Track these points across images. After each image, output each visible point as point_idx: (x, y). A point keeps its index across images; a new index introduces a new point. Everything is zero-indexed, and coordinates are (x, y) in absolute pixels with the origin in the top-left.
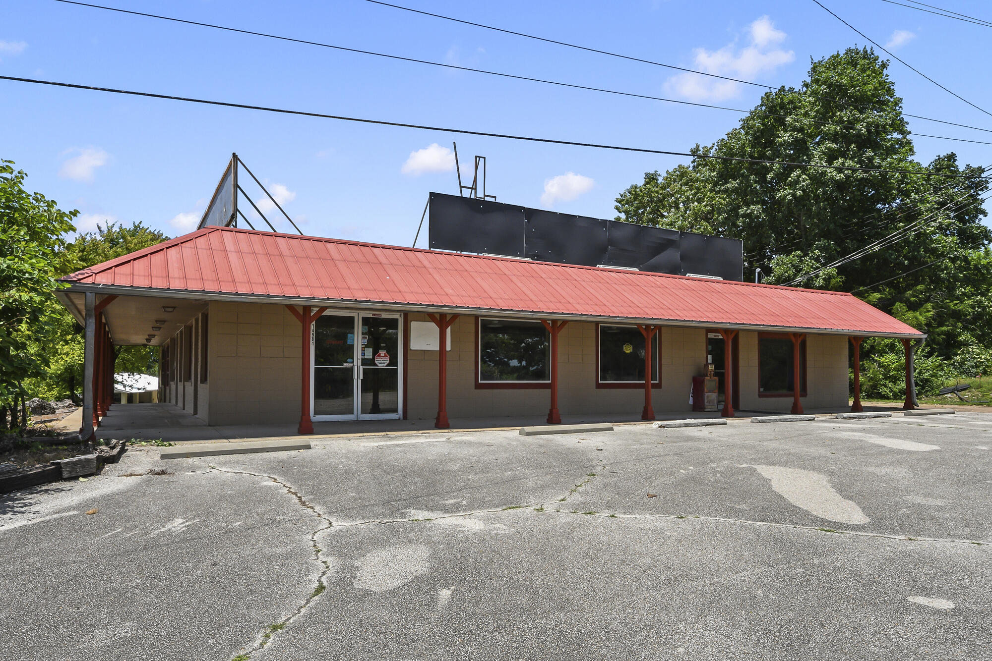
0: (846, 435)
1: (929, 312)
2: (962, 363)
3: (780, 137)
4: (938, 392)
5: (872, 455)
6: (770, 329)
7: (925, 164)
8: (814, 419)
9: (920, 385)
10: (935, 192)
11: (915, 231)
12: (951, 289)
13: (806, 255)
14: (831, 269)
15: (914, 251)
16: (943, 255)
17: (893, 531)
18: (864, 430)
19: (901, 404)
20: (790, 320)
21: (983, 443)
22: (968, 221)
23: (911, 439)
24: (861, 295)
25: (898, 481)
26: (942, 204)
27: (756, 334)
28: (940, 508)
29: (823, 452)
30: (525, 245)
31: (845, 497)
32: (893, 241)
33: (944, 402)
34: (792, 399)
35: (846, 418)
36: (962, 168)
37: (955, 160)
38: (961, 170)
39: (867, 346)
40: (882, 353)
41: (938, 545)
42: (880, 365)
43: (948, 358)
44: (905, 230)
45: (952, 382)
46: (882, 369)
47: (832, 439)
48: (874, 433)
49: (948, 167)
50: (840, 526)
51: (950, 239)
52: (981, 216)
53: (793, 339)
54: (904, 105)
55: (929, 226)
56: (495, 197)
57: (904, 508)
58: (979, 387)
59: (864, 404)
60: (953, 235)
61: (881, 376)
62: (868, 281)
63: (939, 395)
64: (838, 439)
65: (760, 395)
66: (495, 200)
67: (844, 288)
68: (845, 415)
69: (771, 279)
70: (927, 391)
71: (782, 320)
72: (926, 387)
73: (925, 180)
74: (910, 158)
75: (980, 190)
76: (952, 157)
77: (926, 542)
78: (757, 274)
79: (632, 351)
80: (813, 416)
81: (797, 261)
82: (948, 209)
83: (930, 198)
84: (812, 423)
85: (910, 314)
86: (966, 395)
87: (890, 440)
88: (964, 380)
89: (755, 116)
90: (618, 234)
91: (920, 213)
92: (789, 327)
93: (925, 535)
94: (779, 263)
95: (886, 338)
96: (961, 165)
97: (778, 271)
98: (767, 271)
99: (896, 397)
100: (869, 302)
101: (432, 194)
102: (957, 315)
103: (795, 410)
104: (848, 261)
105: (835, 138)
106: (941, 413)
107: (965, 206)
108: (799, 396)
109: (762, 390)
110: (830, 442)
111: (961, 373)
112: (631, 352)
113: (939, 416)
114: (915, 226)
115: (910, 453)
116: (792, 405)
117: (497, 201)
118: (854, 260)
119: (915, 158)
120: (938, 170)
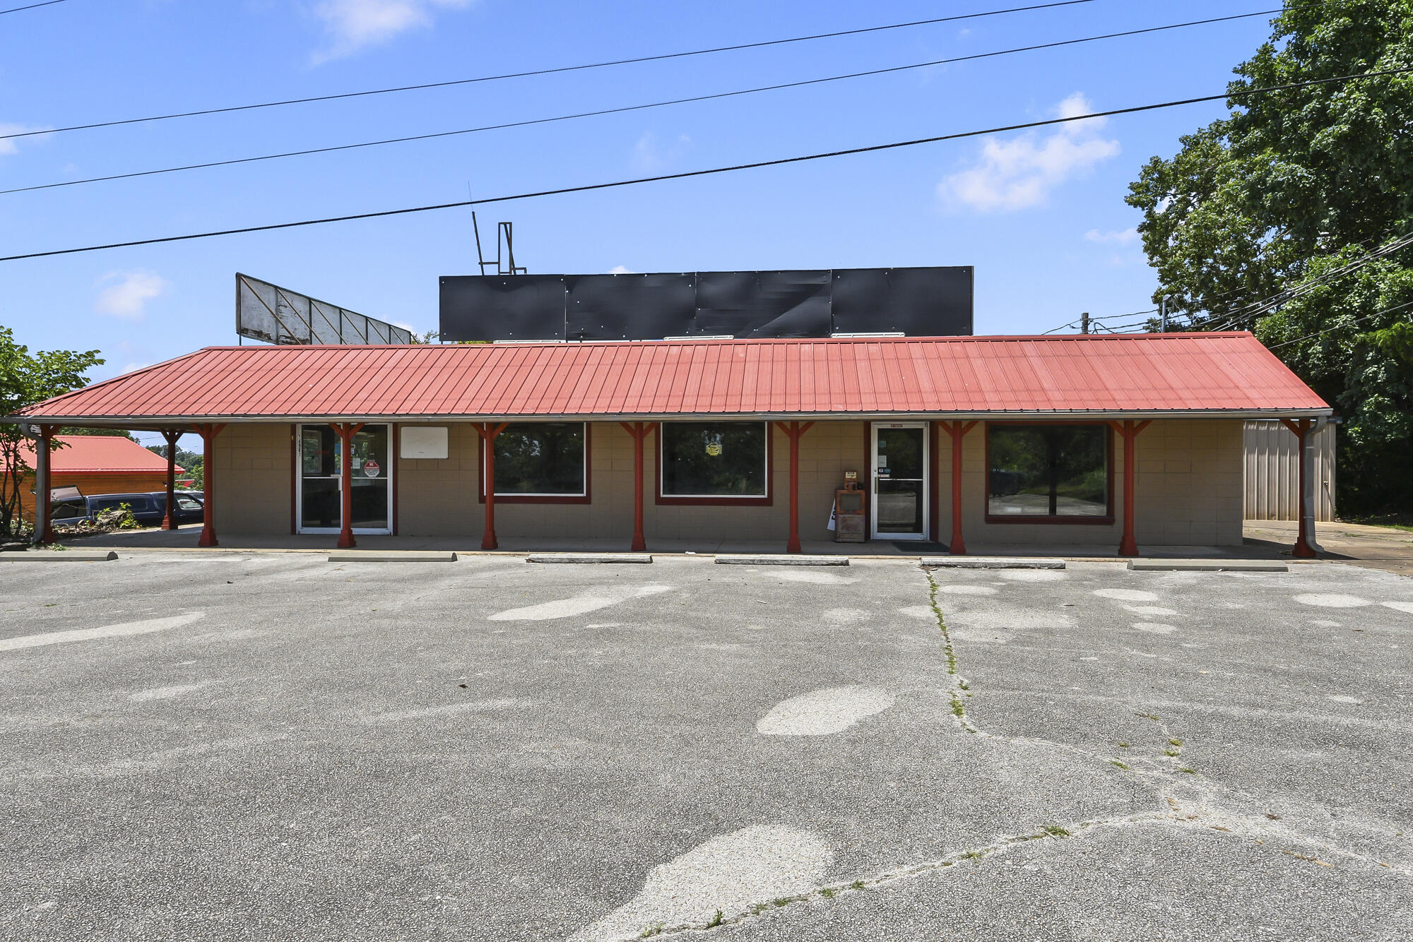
30: (566, 323)
56: (525, 269)
66: (525, 272)
79: (721, 453)
90: (710, 289)
101: (441, 279)
112: (719, 455)
117: (528, 274)
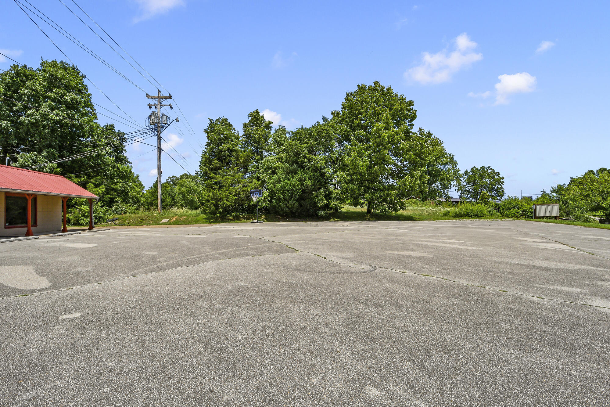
0: (53, 244)
1: (103, 189)
2: (116, 209)
3: (22, 90)
4: (105, 221)
5: (64, 252)
6: (14, 191)
7: (102, 126)
8: (38, 238)
9: (98, 219)
10: (106, 138)
11: (96, 153)
12: (112, 179)
13: (39, 154)
14: (54, 164)
15: (96, 160)
16: (109, 165)
17: (62, 287)
18: (64, 241)
19: (87, 227)
20: (26, 187)
21: (116, 241)
22: (119, 153)
23: (86, 243)
24: (70, 178)
25: (72, 262)
26: (108, 144)
27: (4, 193)
28: (88, 271)
29: (36, 254)
31: (40, 276)
32: (87, 155)
33: (108, 225)
34: (26, 229)
35: (57, 236)
36: (117, 131)
37: (114, 127)
38: (116, 132)
39: (73, 202)
40: (81, 205)
41: (82, 289)
42: (80, 210)
43: (111, 207)
44: (92, 152)
45: (111, 217)
46: (81, 212)
47: (45, 247)
48: (69, 242)
49: (111, 129)
50: (33, 291)
51: (111, 158)
52: (124, 152)
53: (27, 197)
54: (93, 97)
55: (102, 152)
57: (71, 275)
58: (122, 218)
59: (68, 228)
60: (113, 157)
61: (80, 216)
62: (74, 172)
63: (106, 223)
64: (48, 247)
65: (5, 228)
67: (62, 174)
68: (56, 234)
69: (17, 164)
70: (101, 221)
71: (20, 186)
72: (100, 219)
73: (101, 132)
74: (95, 121)
75: (124, 142)
76: (113, 126)
77: (77, 288)
78: (7, 161)
80: (38, 236)
81: (34, 157)
82: (111, 146)
83: (104, 140)
84: (37, 240)
85: (95, 189)
86: (117, 222)
87: (75, 244)
88: (116, 216)
89: (7, 74)
91: (98, 146)
92: (25, 190)
93: (77, 285)
94: (23, 157)
95: (83, 198)
96: (117, 129)
97: (21, 160)
98: (15, 160)
99: (87, 224)
100: (74, 182)
102: (115, 190)
103: (28, 234)
104: (63, 161)
105: (54, 100)
106: (104, 230)
107: (118, 146)
108: (30, 226)
109: (7, 224)
110: (42, 249)
111: (115, 213)
113: (103, 231)
114: (96, 150)
115: (83, 249)
116: (26, 231)
118: (67, 161)
119: (98, 122)
120: (108, 129)
